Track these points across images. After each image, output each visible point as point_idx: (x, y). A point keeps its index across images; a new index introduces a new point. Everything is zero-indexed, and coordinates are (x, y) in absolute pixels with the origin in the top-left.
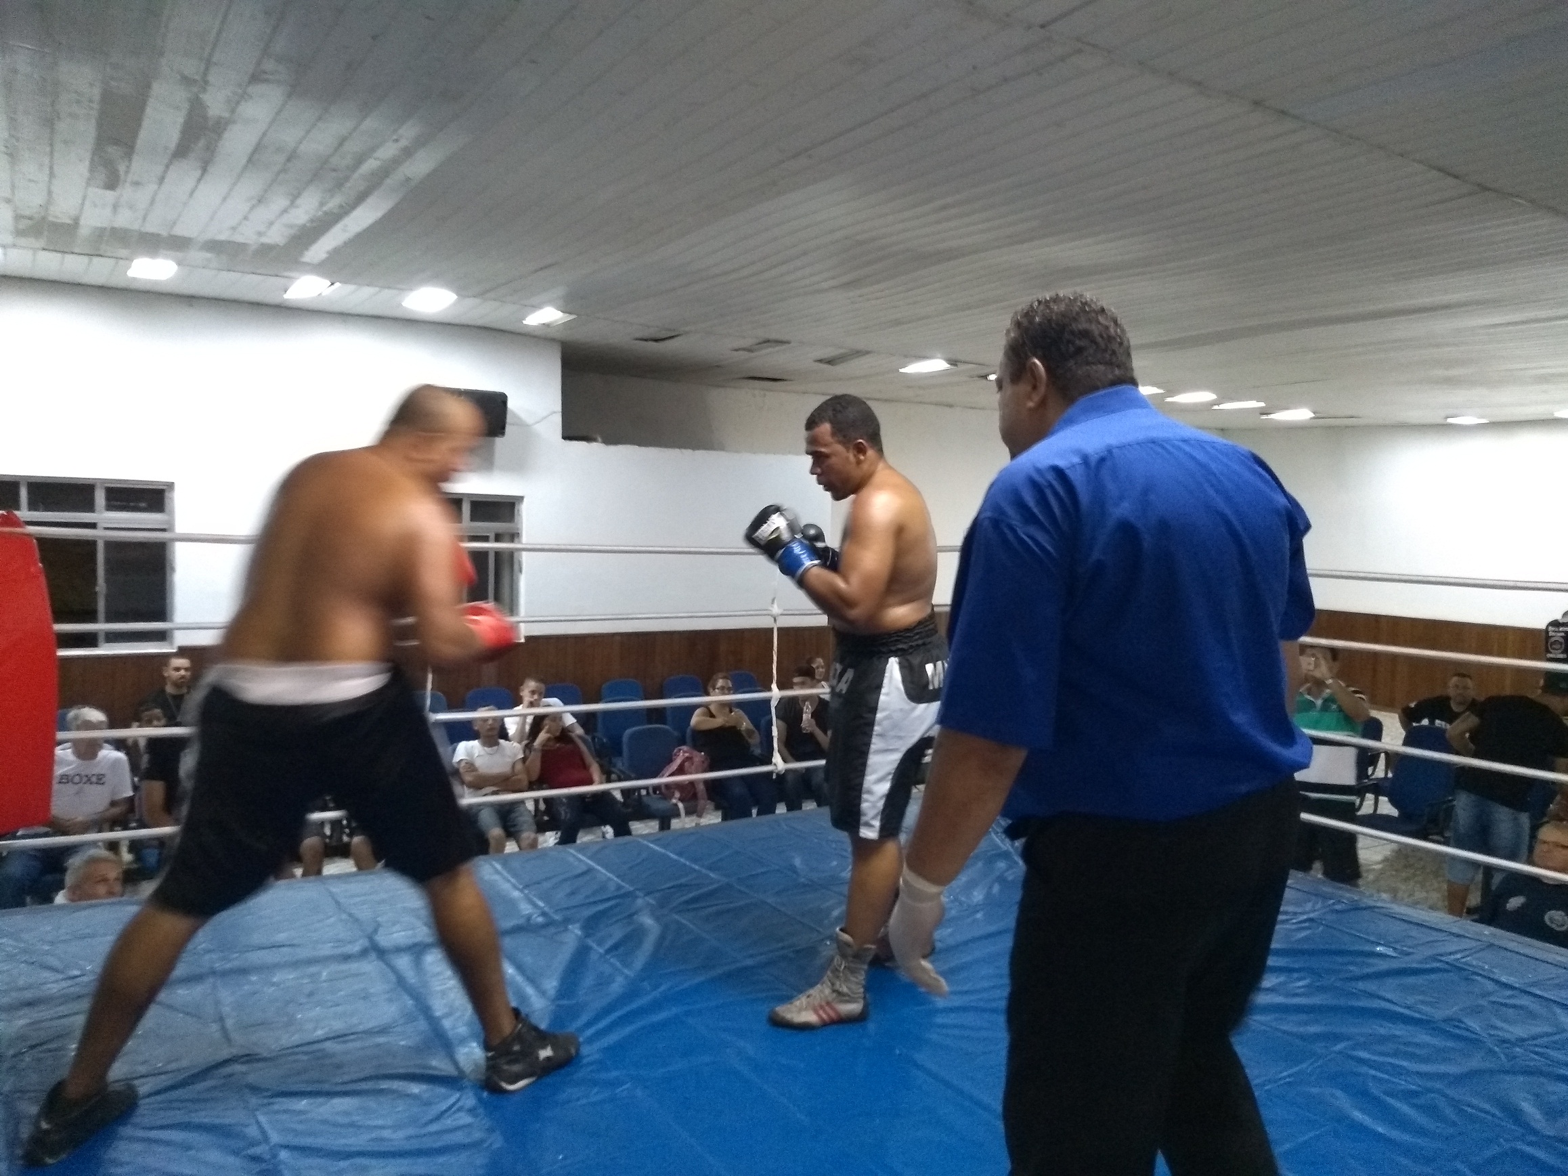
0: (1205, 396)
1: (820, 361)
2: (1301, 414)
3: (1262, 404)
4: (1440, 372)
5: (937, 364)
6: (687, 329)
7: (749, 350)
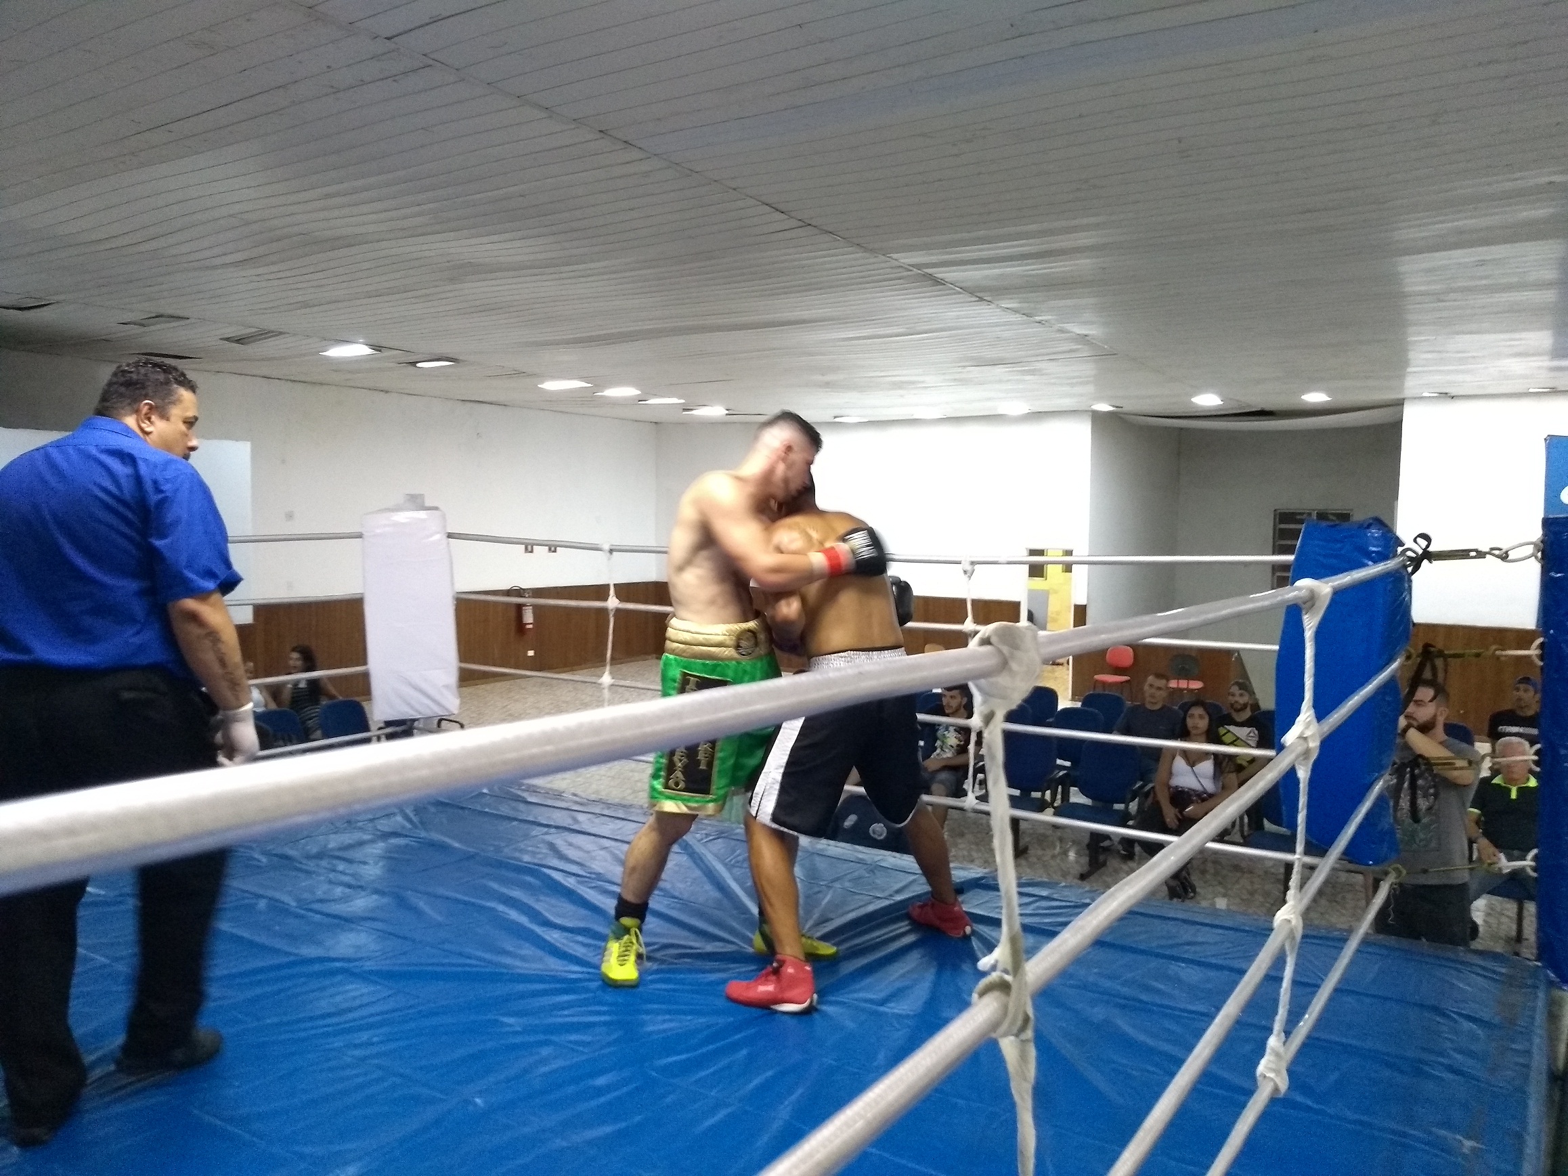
0: (628, 392)
1: (227, 339)
2: (715, 411)
3: (682, 401)
4: (819, 378)
5: (358, 350)
6: (56, 298)
7: (143, 325)
